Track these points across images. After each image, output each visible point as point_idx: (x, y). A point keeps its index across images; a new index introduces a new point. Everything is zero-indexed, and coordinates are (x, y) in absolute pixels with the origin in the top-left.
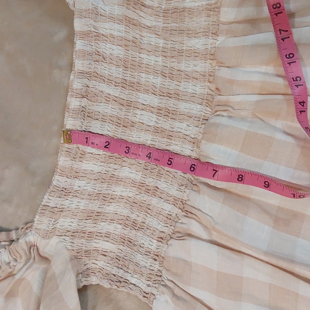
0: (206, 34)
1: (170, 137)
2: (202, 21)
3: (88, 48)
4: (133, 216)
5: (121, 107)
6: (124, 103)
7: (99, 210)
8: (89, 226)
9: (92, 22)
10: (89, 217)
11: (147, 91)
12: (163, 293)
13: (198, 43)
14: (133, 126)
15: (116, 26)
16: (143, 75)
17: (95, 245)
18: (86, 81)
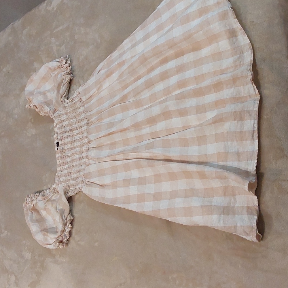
0: (82, 106)
1: (83, 140)
2: (80, 104)
3: (60, 126)
4: (79, 169)
5: (71, 138)
6: (71, 136)
7: (71, 172)
8: (69, 178)
9: (59, 118)
10: (68, 175)
11: (75, 130)
12: (84, 185)
13: (81, 110)
14: (75, 142)
15: (65, 116)
16: (73, 126)
17: (70, 183)
18: (61, 135)
